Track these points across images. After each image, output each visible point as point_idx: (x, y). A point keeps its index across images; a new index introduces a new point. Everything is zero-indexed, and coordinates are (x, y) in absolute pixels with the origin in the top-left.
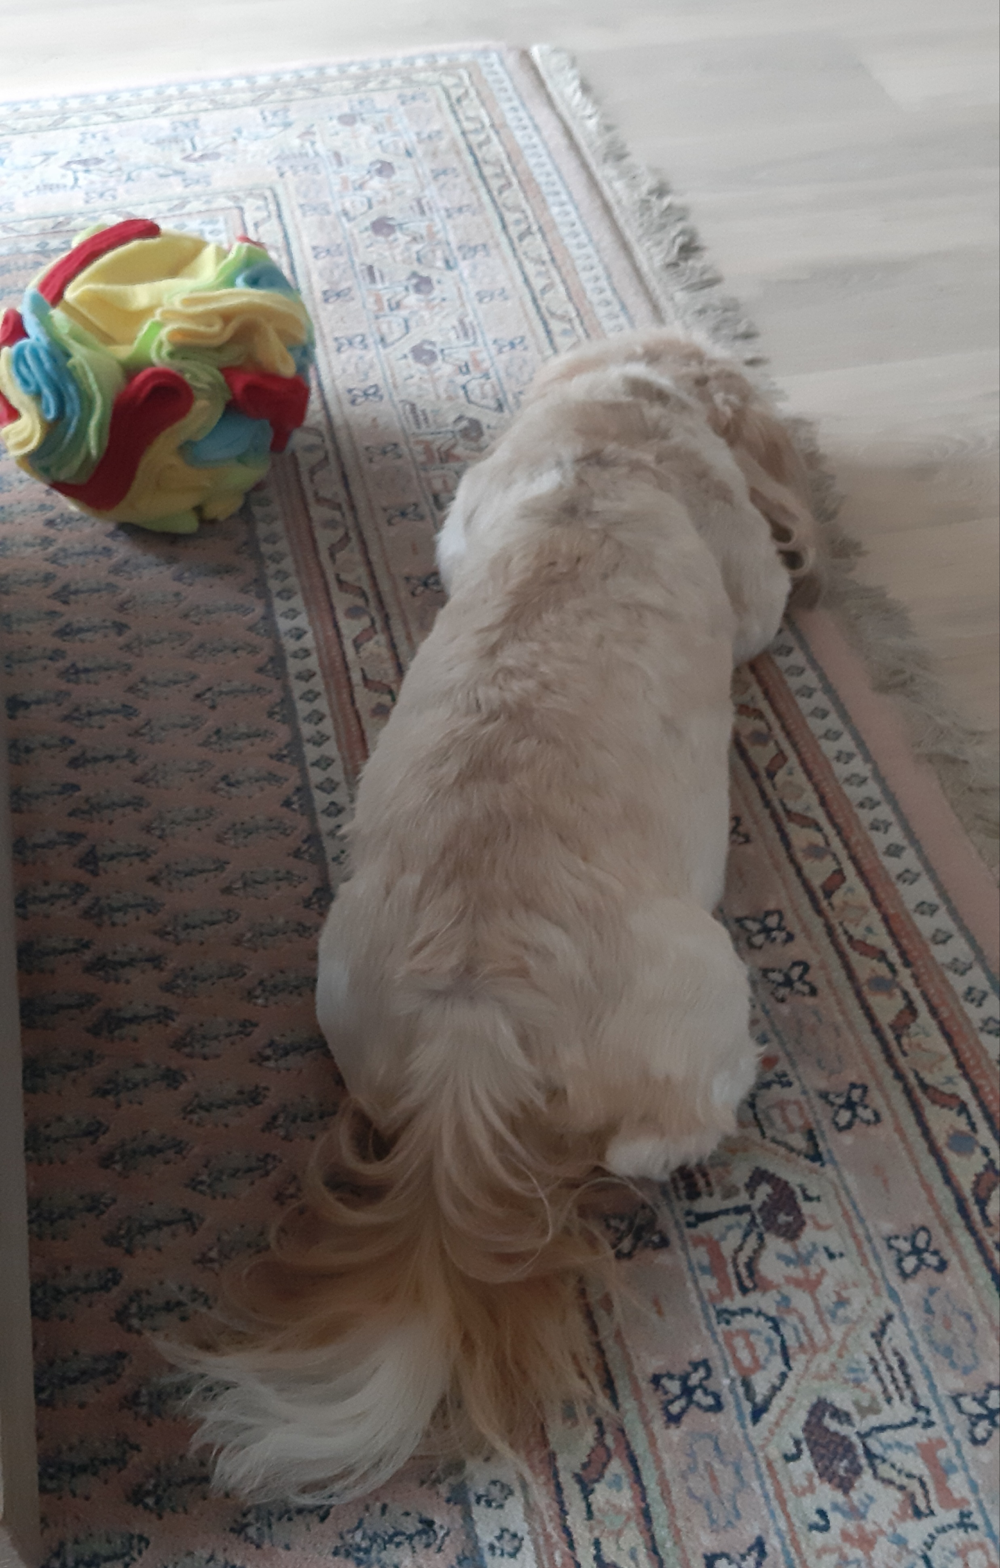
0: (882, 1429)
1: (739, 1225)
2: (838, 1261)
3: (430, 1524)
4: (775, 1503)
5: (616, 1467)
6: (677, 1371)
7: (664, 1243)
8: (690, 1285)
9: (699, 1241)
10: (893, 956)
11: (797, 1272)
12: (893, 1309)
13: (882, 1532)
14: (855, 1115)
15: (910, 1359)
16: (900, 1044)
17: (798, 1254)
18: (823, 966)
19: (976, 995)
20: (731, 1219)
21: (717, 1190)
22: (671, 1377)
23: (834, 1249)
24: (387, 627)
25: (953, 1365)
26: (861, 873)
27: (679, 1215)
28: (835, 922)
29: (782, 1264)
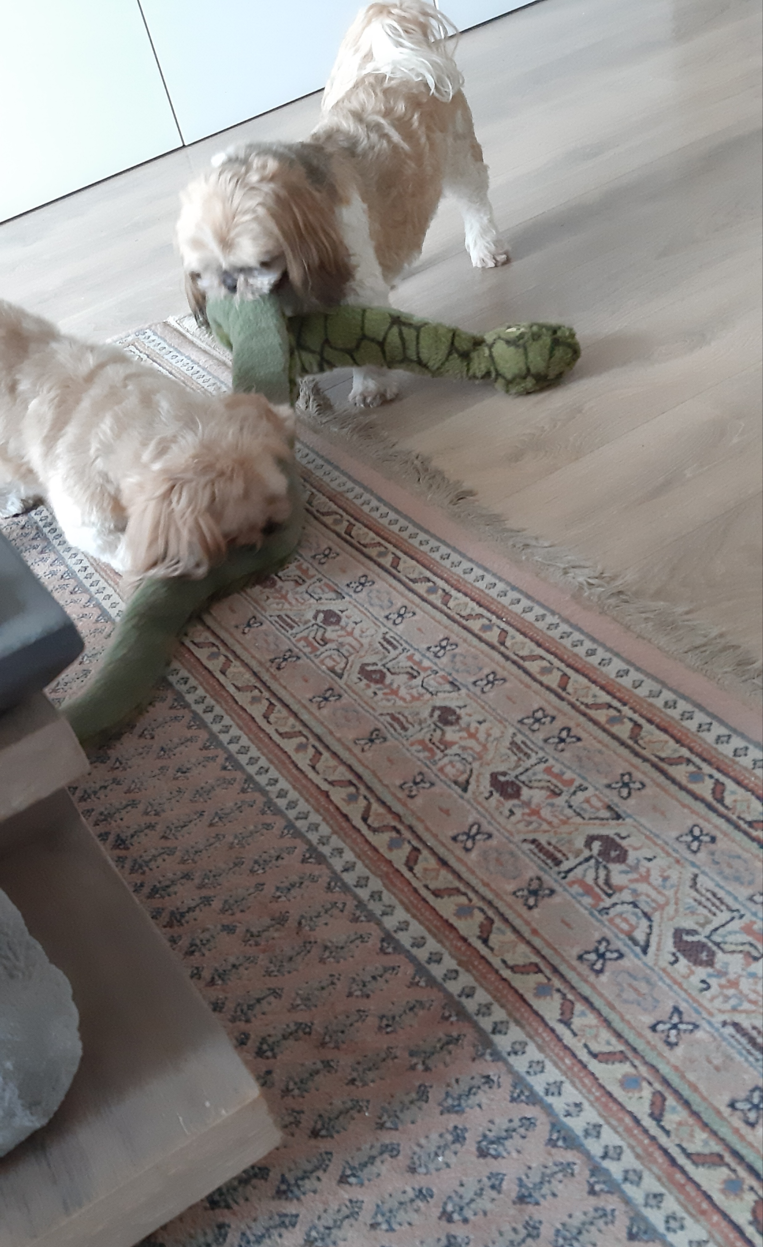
0: (716, 929)
1: (590, 867)
2: (655, 861)
3: (488, 1077)
4: (676, 987)
5: (579, 1007)
6: (591, 947)
7: (552, 892)
8: (577, 906)
9: (572, 884)
10: (616, 703)
11: (635, 876)
12: (696, 871)
13: (740, 976)
14: (630, 789)
15: (717, 890)
16: (639, 745)
17: (630, 867)
18: (578, 725)
19: (671, 703)
20: (585, 865)
21: (570, 855)
22: (588, 952)
23: (649, 856)
24: (237, 657)
25: (742, 884)
26: (577, 670)
27: (555, 876)
28: (573, 700)
29: (623, 875)
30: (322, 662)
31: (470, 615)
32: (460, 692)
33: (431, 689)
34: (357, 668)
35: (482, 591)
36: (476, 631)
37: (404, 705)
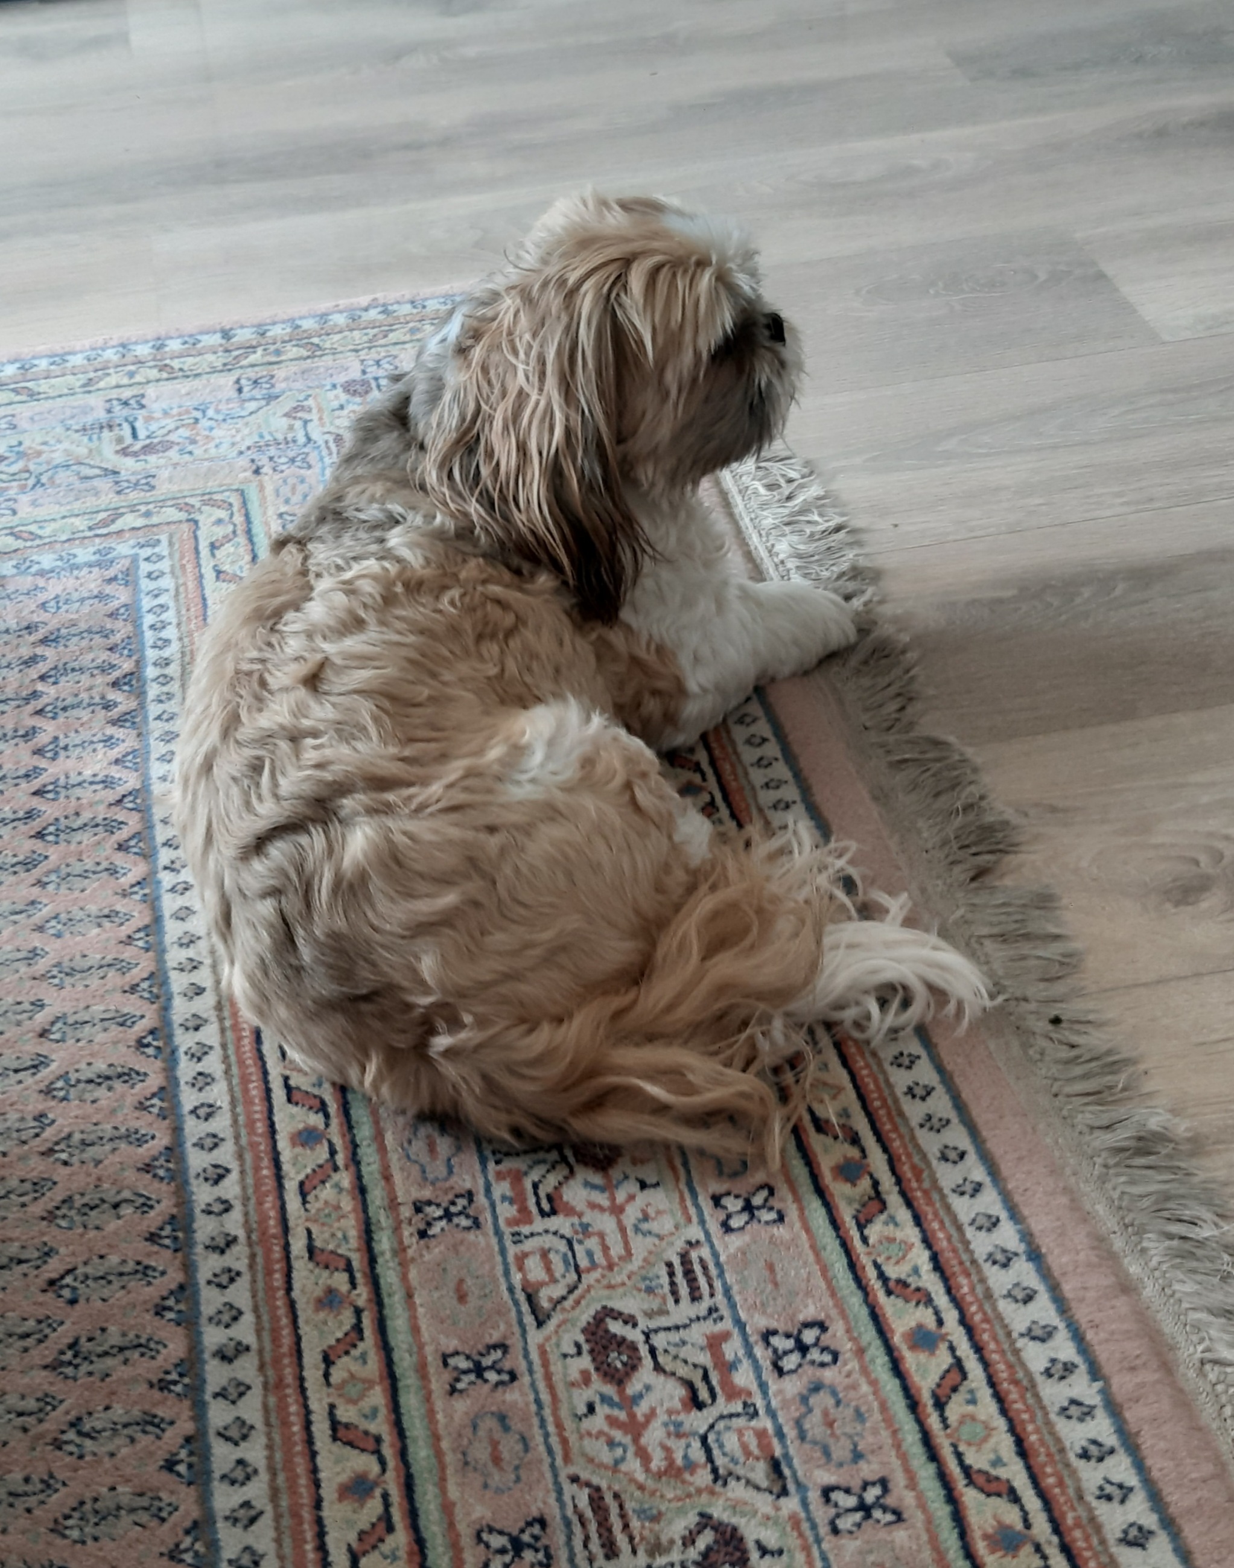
30: (521, 1259)
31: (903, 1284)
32: (783, 1501)
33: (720, 1461)
34: (585, 1315)
35: (959, 1228)
36: (897, 1340)
37: (640, 1476)
